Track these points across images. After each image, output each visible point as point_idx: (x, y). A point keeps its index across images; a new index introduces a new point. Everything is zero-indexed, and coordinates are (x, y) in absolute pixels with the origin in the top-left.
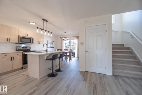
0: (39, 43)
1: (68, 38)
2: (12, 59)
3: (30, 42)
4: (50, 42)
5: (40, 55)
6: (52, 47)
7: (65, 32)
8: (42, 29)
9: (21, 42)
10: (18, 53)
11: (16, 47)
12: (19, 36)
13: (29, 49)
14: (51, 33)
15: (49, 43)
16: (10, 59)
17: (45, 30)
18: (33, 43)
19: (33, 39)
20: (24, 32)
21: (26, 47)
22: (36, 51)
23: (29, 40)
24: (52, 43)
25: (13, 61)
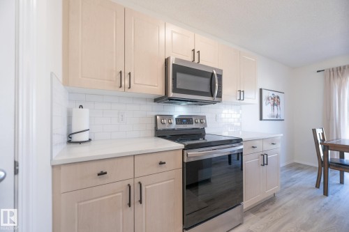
0: (242, 97)
2: (135, 195)
3: (207, 89)
4: (271, 93)
6: (277, 119)
9: (175, 90)
11: (156, 117)
12: (167, 61)
16: (122, 197)
18: (220, 96)
19: (220, 77)
23: (207, 81)
24: (277, 101)
25: (138, 205)
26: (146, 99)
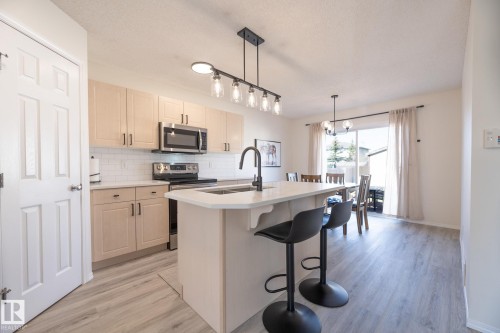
0: (227, 148)
1: (347, 124)
2: (136, 210)
3: (194, 144)
4: (266, 143)
5: (225, 212)
6: (273, 166)
7: (335, 96)
8: (236, 80)
9: (166, 145)
10: (153, 189)
11: (153, 165)
12: (160, 124)
13: (194, 172)
14: (278, 97)
15: (262, 147)
16: (128, 211)
17: (251, 86)
18: (205, 148)
20: (177, 108)
21: (182, 167)
22: (215, 181)
23: (194, 138)
24: (273, 150)
25: (138, 216)
26: (145, 151)
